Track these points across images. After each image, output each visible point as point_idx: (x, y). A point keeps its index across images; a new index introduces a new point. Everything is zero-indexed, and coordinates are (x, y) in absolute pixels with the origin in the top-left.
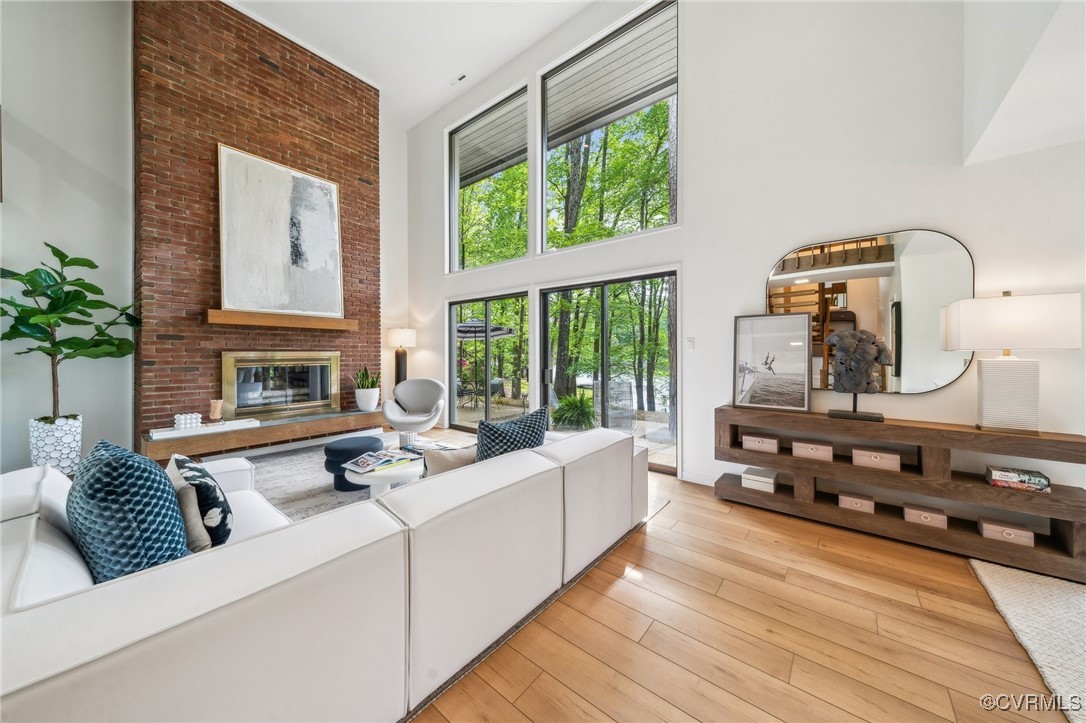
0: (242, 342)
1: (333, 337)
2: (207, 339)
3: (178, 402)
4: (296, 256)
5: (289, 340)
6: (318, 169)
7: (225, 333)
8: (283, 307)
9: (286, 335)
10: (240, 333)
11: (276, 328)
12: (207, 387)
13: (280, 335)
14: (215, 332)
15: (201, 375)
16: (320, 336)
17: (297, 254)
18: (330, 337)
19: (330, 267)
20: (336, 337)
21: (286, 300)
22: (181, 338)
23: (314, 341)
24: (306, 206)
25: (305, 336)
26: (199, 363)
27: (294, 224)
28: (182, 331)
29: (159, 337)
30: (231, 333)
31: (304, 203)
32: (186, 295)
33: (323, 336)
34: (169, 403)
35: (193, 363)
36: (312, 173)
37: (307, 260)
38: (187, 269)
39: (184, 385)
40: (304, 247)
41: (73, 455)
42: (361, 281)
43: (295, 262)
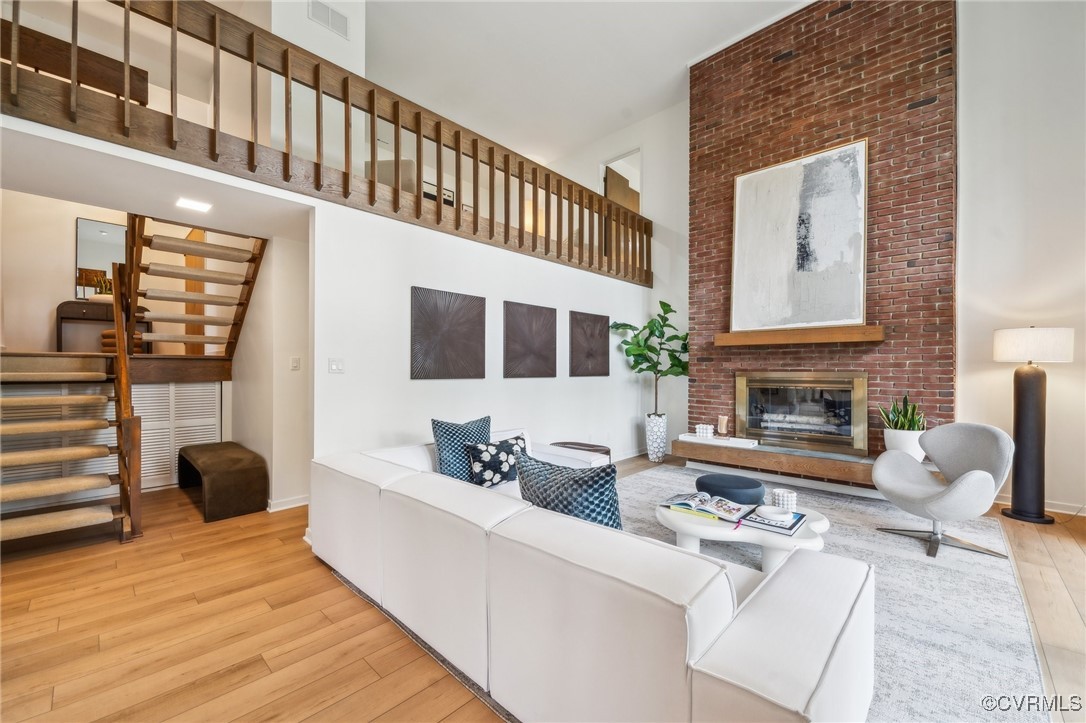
0: (754, 362)
1: (860, 352)
2: (728, 360)
3: (708, 414)
4: (803, 259)
5: (801, 359)
6: (839, 136)
7: (740, 354)
8: (785, 321)
9: (797, 353)
10: (753, 353)
11: (787, 346)
12: (727, 404)
13: (790, 353)
14: (734, 354)
15: (724, 393)
16: (840, 352)
17: (804, 255)
18: (856, 352)
19: (849, 257)
20: (866, 352)
21: (788, 312)
22: (711, 360)
23: (832, 359)
24: (818, 193)
25: (820, 352)
26: (722, 382)
27: (803, 221)
28: (711, 354)
29: (698, 360)
30: (744, 354)
31: (817, 190)
32: (713, 323)
33: (844, 352)
34: (704, 414)
35: (717, 381)
36: (832, 145)
37: (816, 259)
38: (714, 301)
39: (712, 400)
40: (814, 245)
41: (659, 441)
42: (911, 264)
43: (801, 266)
